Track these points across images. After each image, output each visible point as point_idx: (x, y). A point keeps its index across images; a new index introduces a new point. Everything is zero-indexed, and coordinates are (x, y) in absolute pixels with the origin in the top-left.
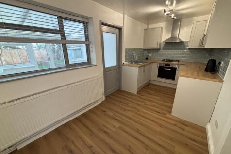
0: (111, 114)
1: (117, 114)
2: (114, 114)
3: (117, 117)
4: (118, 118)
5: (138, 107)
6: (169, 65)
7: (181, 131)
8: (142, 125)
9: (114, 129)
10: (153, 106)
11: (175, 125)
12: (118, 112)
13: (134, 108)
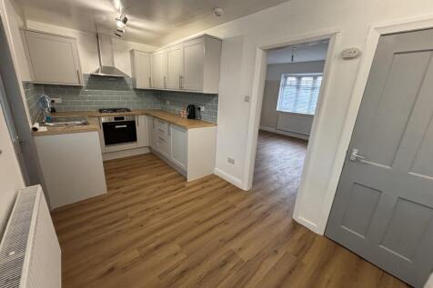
0: (134, 254)
1: (141, 243)
2: (139, 248)
3: (153, 245)
4: (158, 242)
5: (150, 205)
6: (123, 118)
7: (211, 188)
8: (190, 214)
9: (182, 256)
10: (159, 188)
11: (203, 188)
12: (137, 240)
13: (146, 210)
